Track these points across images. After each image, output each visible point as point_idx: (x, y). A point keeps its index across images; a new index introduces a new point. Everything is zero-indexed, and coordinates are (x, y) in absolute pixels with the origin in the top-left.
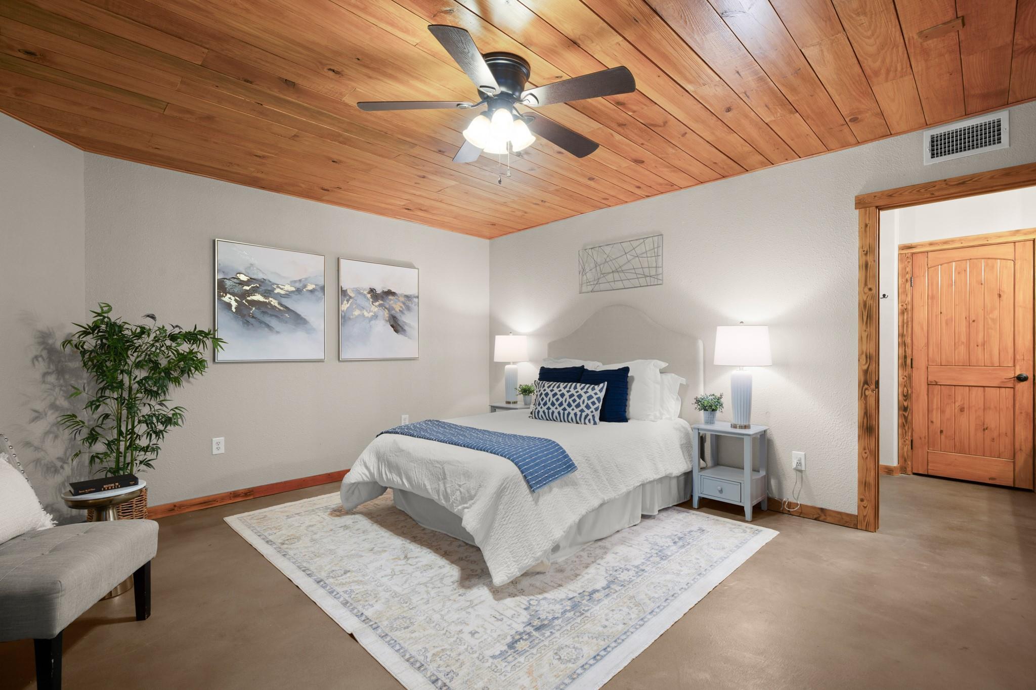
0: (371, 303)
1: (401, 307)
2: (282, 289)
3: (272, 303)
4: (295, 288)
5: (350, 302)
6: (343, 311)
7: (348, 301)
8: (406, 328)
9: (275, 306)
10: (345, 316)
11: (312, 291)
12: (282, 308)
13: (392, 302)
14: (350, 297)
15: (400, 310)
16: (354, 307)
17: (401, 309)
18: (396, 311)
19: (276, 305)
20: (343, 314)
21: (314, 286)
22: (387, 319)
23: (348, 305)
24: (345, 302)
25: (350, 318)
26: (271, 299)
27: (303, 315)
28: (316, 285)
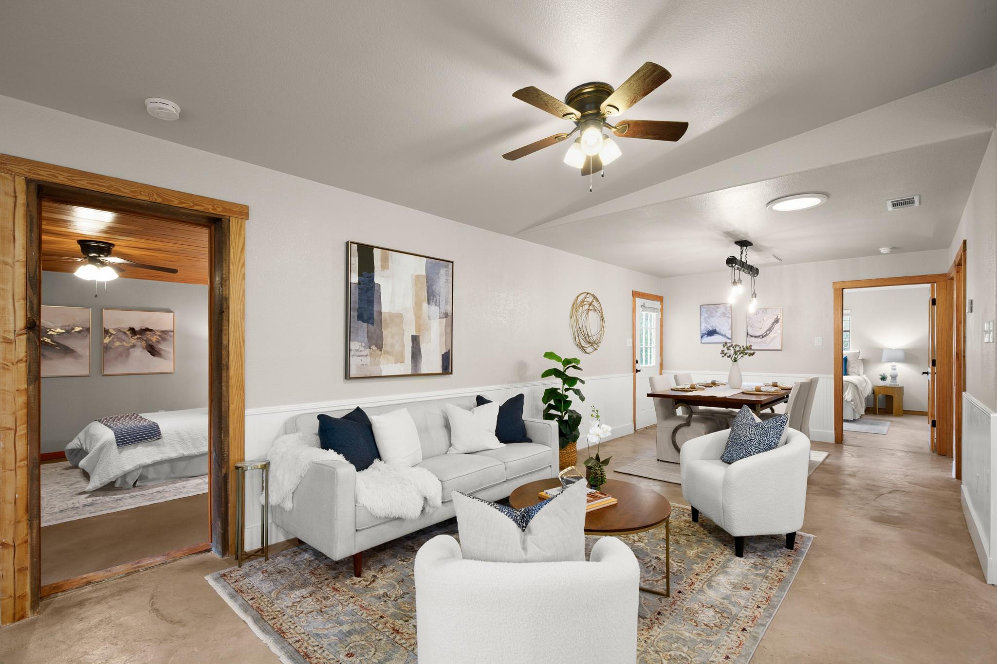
0: (130, 337)
1: (157, 339)
2: (54, 331)
3: (46, 341)
4: (65, 330)
5: (111, 337)
6: (106, 344)
7: (110, 337)
8: (162, 352)
9: (49, 343)
10: (107, 346)
11: (79, 332)
12: (53, 344)
13: (149, 336)
14: (112, 334)
15: (156, 341)
16: (115, 340)
17: (158, 340)
18: (153, 342)
19: (49, 341)
20: (105, 345)
21: (81, 329)
22: (145, 347)
23: (110, 339)
24: (108, 337)
25: (112, 348)
26: (45, 338)
27: (71, 347)
28: (83, 328)
